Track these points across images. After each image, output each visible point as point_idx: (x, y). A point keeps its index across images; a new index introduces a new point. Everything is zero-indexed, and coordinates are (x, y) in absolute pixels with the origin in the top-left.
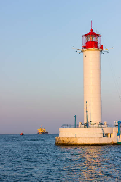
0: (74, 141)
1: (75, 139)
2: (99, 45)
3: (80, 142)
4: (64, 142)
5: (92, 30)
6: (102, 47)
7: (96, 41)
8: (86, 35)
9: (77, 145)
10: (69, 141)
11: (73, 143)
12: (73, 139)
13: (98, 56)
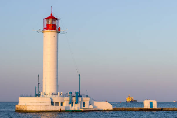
0: (24, 108)
1: (25, 106)
2: (57, 28)
3: (29, 109)
4: (18, 109)
5: (51, 14)
6: (59, 29)
7: (55, 24)
8: (46, 19)
9: (26, 112)
10: (21, 108)
11: (24, 110)
12: (24, 106)
13: (54, 36)
